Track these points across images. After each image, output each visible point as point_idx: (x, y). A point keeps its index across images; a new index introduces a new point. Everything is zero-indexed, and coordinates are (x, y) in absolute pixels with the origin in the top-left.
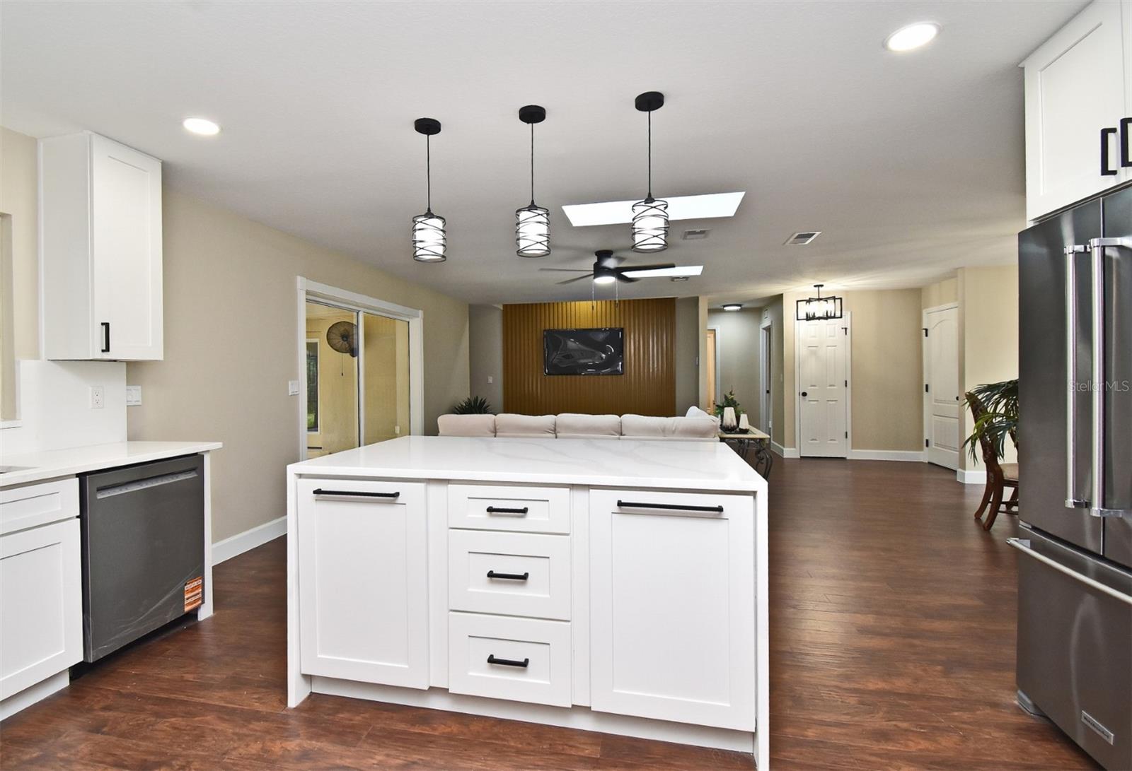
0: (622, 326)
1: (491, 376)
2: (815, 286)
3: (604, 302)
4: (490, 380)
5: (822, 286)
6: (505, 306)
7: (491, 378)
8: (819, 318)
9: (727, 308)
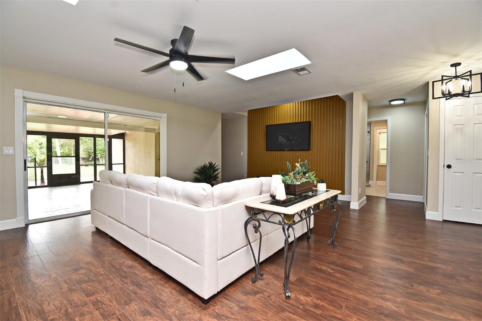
0: (310, 120)
1: (242, 151)
2: (452, 66)
3: (294, 103)
4: (242, 154)
5: (459, 64)
6: (250, 112)
7: (242, 152)
8: (456, 95)
9: (392, 103)
